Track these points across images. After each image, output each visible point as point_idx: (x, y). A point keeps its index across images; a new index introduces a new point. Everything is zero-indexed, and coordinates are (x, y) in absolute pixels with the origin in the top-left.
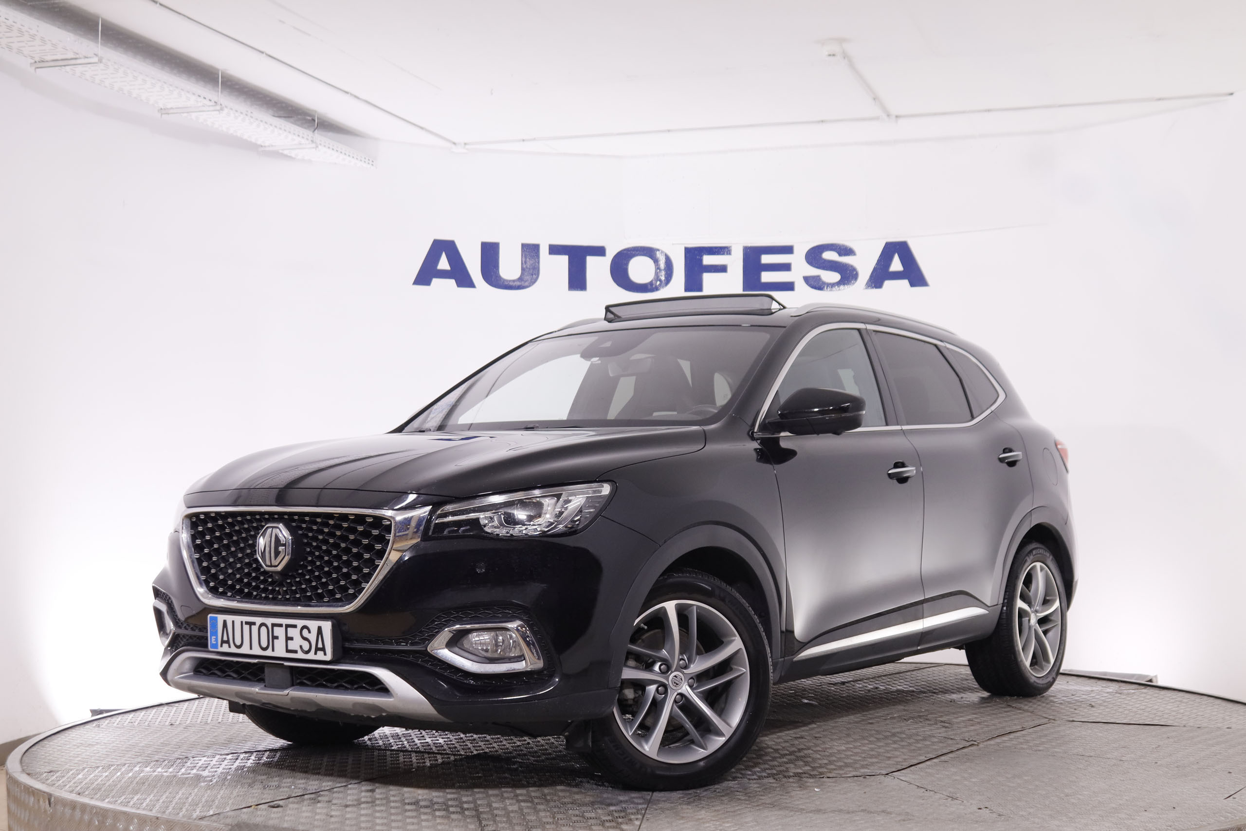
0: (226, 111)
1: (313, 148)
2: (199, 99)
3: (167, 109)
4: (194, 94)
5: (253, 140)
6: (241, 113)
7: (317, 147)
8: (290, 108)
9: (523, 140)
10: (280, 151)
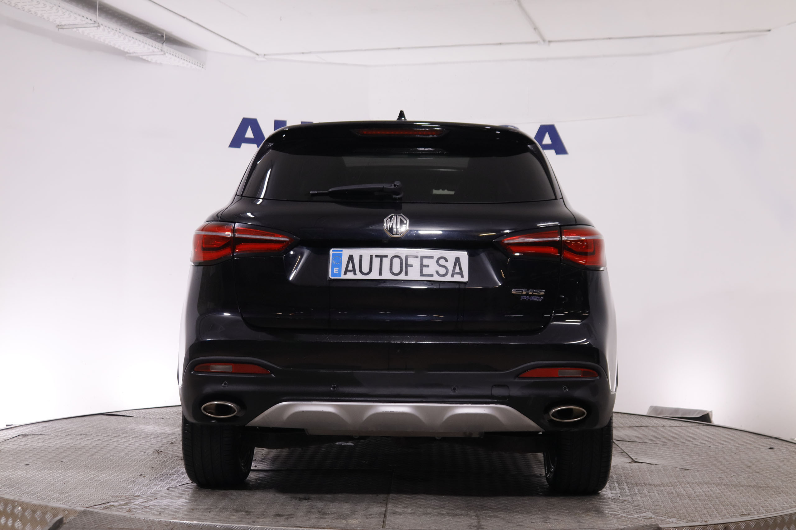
0: (102, 27)
1: (162, 55)
2: (83, 19)
3: (62, 25)
4: (79, 15)
5: (122, 48)
6: (113, 29)
7: (165, 54)
8: (147, 28)
9: (303, 53)
10: (141, 57)
